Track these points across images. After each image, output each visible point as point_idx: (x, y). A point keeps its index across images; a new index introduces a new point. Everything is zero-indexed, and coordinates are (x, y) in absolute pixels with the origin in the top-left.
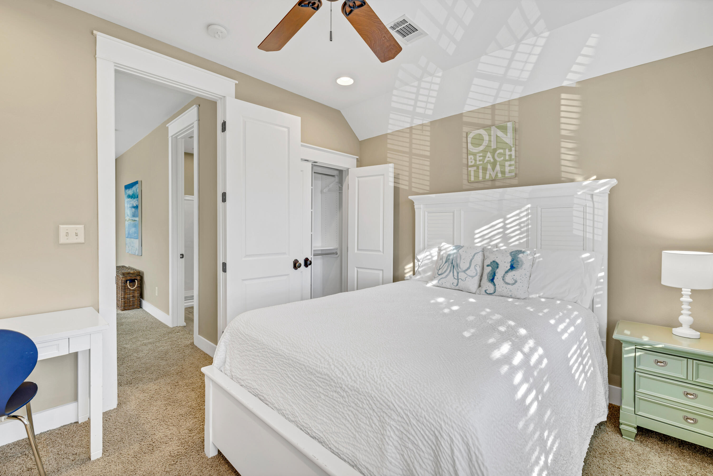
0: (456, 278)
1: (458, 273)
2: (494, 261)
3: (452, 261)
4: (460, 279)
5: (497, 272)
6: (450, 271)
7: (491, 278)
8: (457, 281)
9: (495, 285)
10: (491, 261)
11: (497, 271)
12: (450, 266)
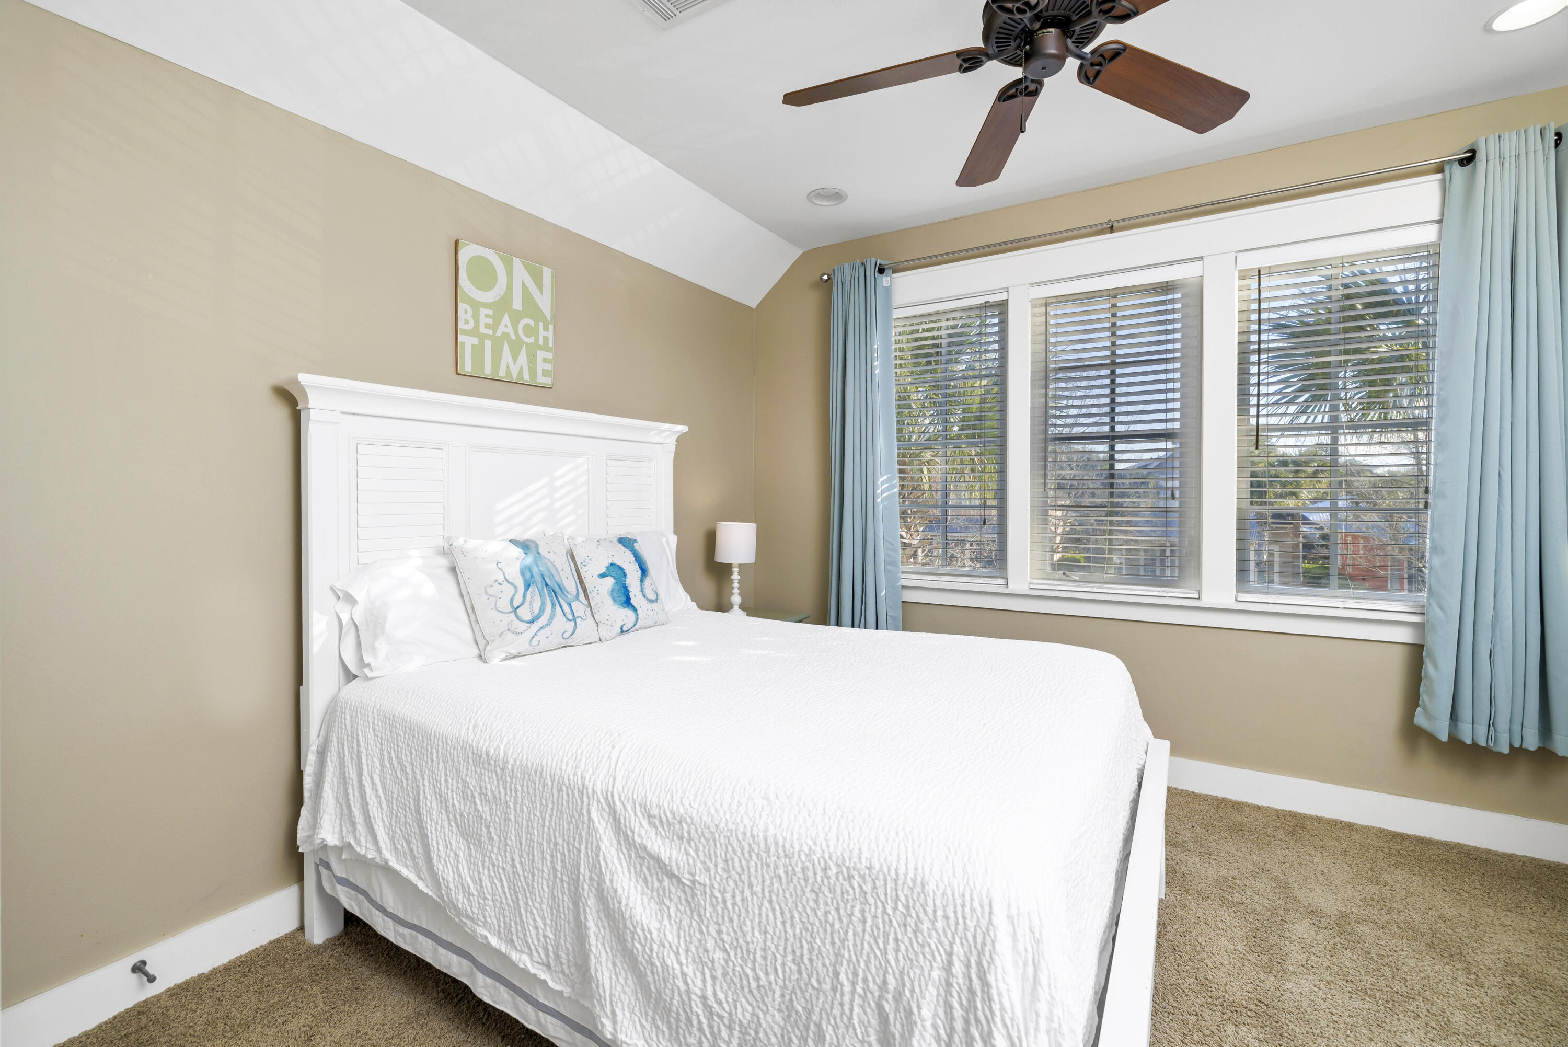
0: (570, 617)
1: (570, 605)
2: (612, 564)
3: (544, 578)
4: (578, 617)
5: (629, 584)
6: (553, 605)
7: (624, 599)
8: (572, 623)
9: (635, 610)
10: (607, 565)
11: (627, 582)
12: (546, 593)
